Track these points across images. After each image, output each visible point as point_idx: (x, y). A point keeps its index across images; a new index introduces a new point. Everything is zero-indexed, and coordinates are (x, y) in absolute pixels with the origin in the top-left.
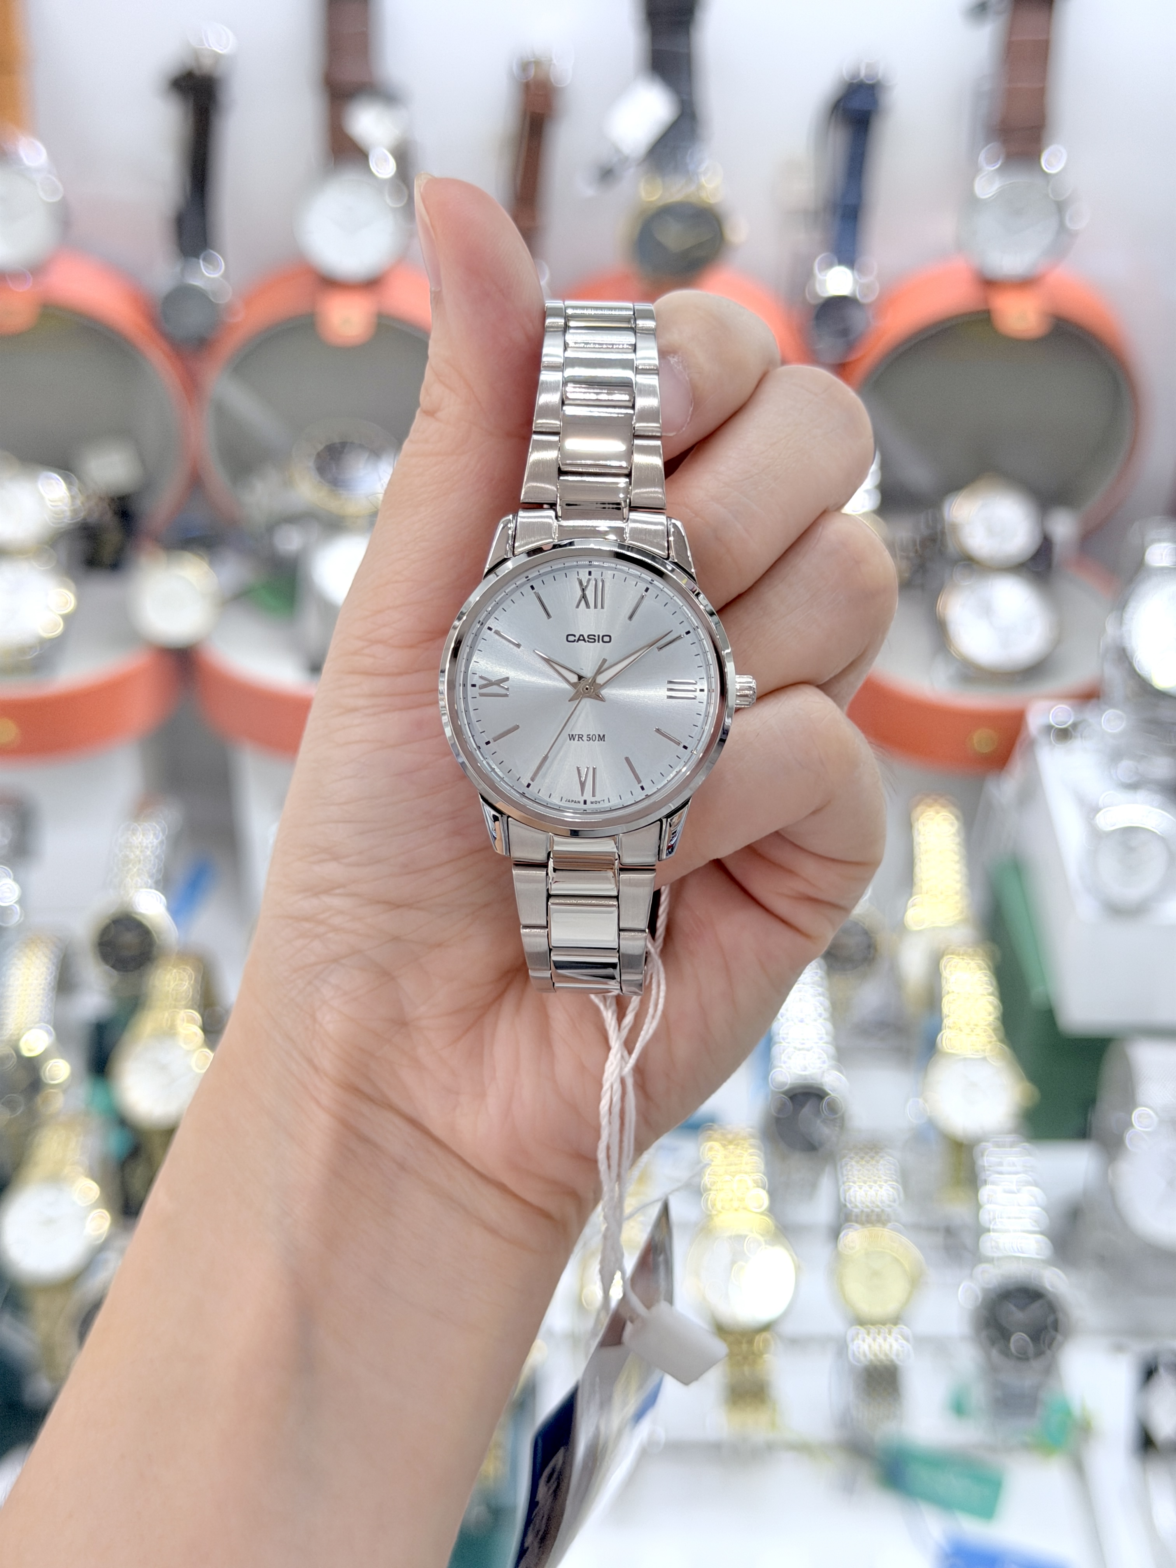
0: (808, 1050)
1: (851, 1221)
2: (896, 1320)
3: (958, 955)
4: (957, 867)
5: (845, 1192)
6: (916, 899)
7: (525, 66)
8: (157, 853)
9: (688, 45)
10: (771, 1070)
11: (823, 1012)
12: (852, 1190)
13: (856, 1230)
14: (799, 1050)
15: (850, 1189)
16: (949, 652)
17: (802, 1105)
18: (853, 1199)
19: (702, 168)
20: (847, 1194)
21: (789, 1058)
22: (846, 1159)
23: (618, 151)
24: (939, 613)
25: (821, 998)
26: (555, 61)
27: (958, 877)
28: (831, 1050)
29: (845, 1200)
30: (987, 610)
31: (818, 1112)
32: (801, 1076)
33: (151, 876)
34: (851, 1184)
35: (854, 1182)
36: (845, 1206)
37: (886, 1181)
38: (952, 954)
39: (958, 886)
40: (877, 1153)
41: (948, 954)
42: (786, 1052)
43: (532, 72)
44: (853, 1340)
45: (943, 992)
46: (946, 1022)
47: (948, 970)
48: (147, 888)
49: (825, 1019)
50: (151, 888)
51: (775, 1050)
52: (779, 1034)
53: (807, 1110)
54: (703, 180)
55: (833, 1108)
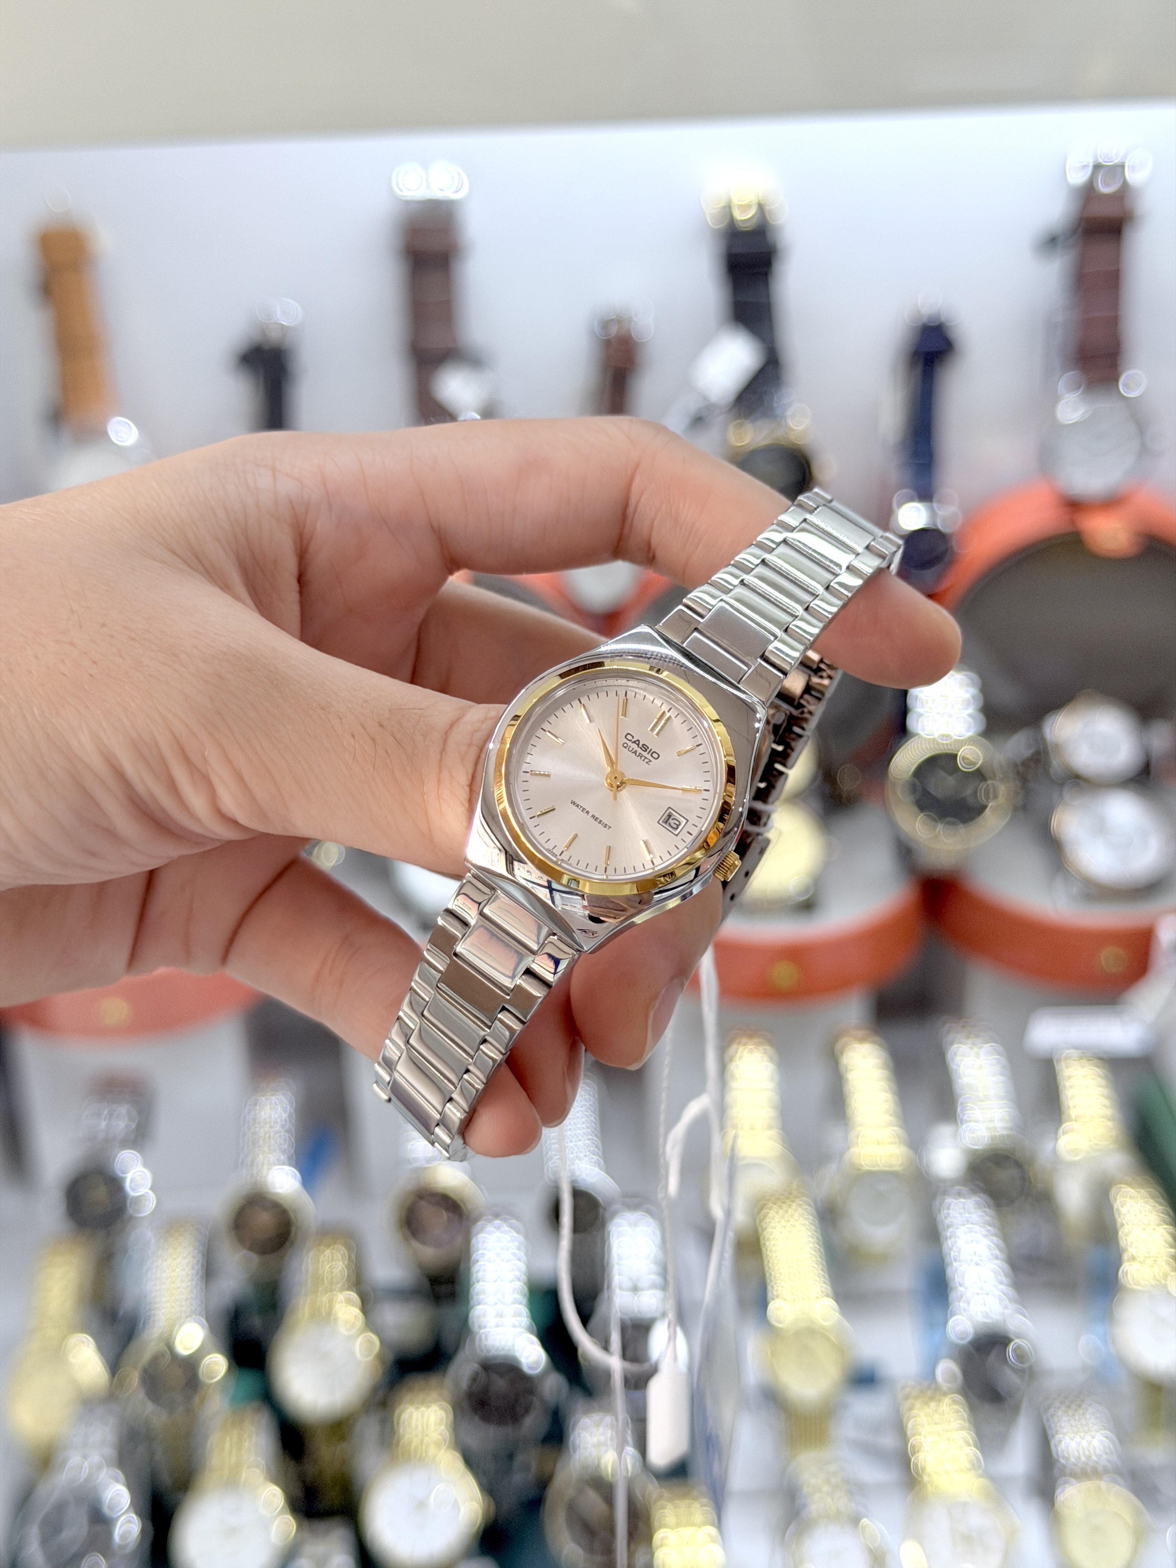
0: (987, 1294)
1: (1065, 1475)
3: (1127, 1184)
4: (1105, 1091)
5: (1056, 1446)
6: (1066, 1126)
7: (605, 324)
8: (287, 1127)
9: (768, 296)
10: (951, 1317)
11: (997, 1252)
12: (1063, 1443)
13: (1073, 1485)
14: (978, 1294)
15: (1060, 1441)
16: (1068, 871)
17: (988, 1354)
18: (1066, 1454)
19: (789, 413)
20: (1059, 1449)
21: (968, 1303)
22: (1052, 1410)
23: (705, 398)
24: (1054, 834)
25: (995, 1239)
26: (635, 319)
27: (1107, 1102)
28: (1011, 1292)
29: (1057, 1454)
30: (1101, 828)
31: (1005, 1360)
32: (985, 1323)
33: (284, 1152)
34: (1061, 1436)
35: (1063, 1434)
36: (1058, 1460)
37: (1097, 1432)
38: (1120, 1183)
39: (1109, 1112)
40: (1083, 1401)
41: (1116, 1184)
42: (964, 1298)
43: (614, 330)
45: (1118, 1225)
46: (1125, 1256)
47: (1118, 1202)
48: (279, 1164)
49: (1002, 1260)
50: (284, 1164)
51: (953, 1296)
52: (954, 1279)
53: (992, 1358)
54: (790, 423)
55: (1021, 1356)
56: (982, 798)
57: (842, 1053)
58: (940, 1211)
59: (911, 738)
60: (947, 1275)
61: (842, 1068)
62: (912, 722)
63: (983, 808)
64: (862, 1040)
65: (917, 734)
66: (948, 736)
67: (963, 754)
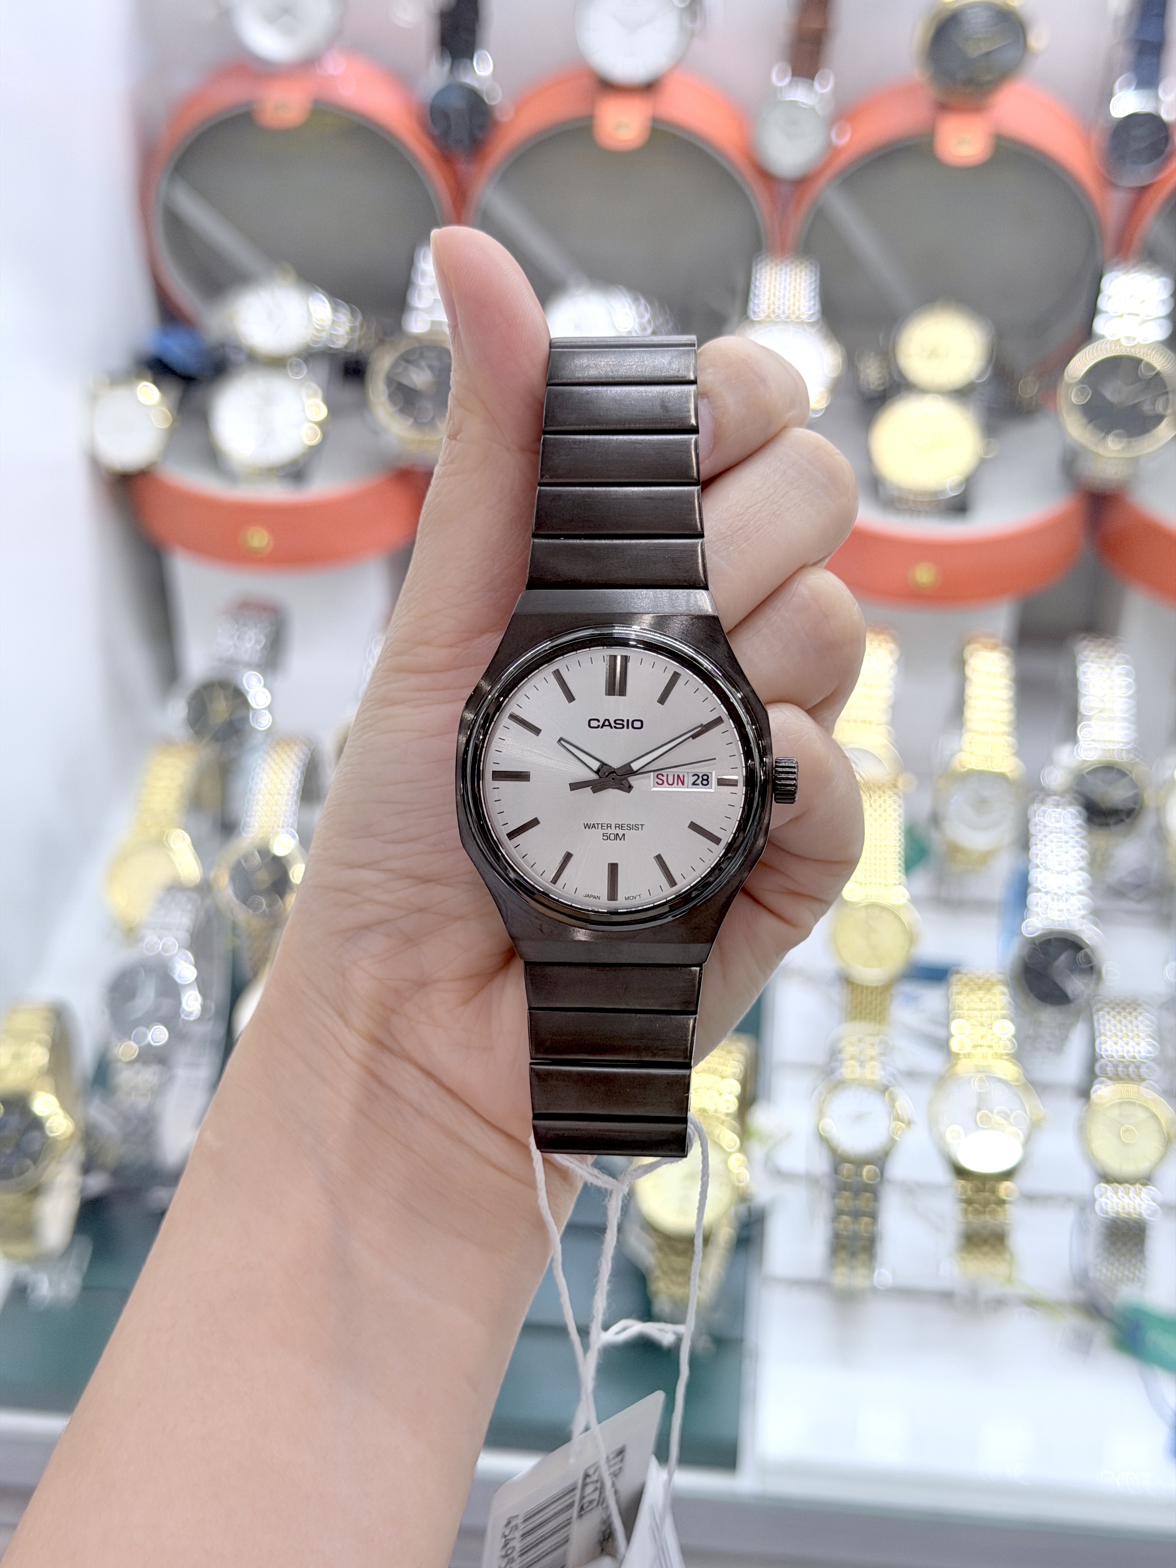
1: (1103, 1076)
2: (1146, 1180)
5: (1100, 1045)
10: (1027, 919)
11: (1083, 864)
12: (1109, 1042)
13: (1109, 1085)
15: (1105, 1043)
17: (1057, 955)
18: (1109, 1054)
20: (1102, 1047)
22: (1103, 1013)
29: (1100, 1053)
31: (1074, 963)
34: (1109, 1036)
36: (1100, 1059)
37: (1143, 1038)
40: (1135, 1009)
42: (1042, 900)
44: (1101, 1196)
51: (1030, 900)
52: (1035, 884)
55: (1090, 960)
56: (1159, 408)
57: (971, 657)
58: (1035, 816)
59: (1097, 340)
60: (1029, 878)
61: (969, 671)
62: (1100, 325)
63: (1159, 418)
64: (994, 647)
65: (1103, 337)
66: (1134, 339)
67: (1148, 360)
